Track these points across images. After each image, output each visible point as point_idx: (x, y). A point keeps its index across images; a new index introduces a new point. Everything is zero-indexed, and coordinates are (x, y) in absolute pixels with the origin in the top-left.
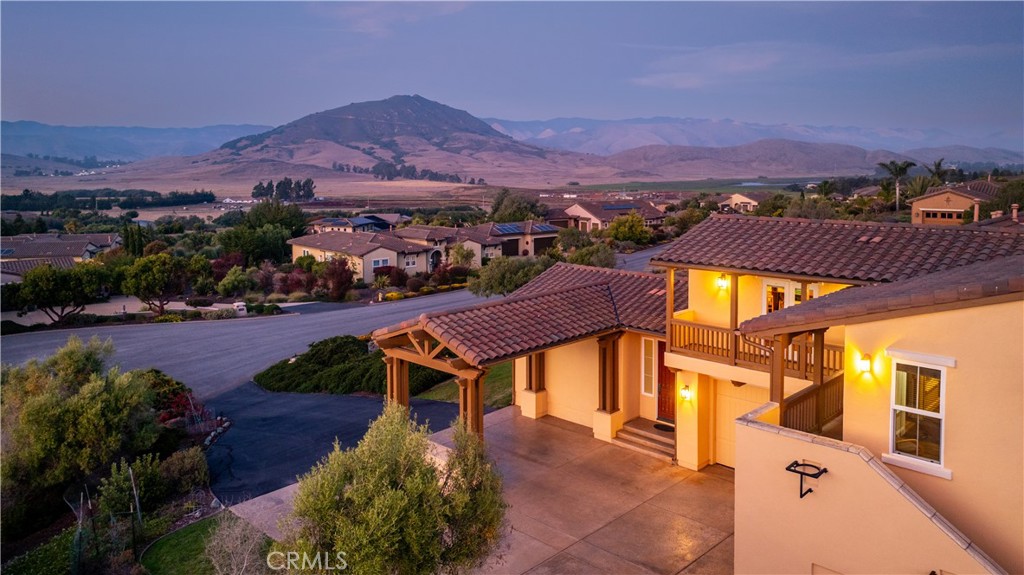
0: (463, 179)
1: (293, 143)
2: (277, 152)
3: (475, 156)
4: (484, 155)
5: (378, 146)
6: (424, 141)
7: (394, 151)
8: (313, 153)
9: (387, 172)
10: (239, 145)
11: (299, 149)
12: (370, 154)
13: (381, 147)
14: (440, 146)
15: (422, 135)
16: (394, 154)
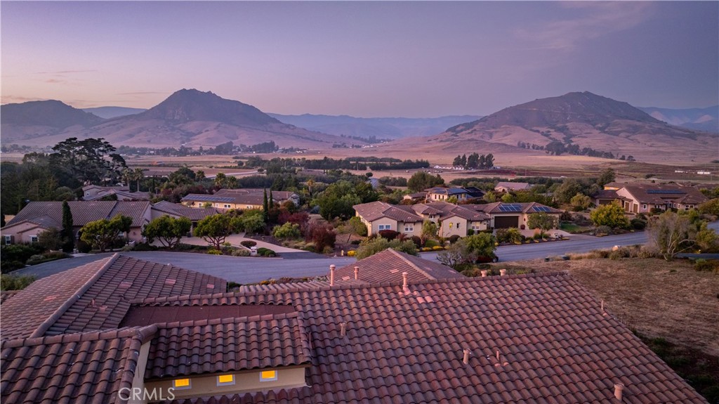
0: (615, 155)
1: (493, 128)
2: (481, 134)
3: (631, 138)
4: (638, 137)
5: (553, 130)
6: (590, 126)
7: (565, 134)
8: (506, 135)
9: (557, 149)
10: (458, 129)
11: (496, 132)
12: (547, 136)
13: (555, 131)
14: (602, 130)
15: (588, 121)
16: (565, 136)
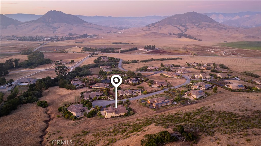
0: (197, 39)
1: (162, 25)
2: (157, 28)
3: (206, 29)
4: (208, 29)
5: (181, 26)
6: (194, 25)
7: (185, 28)
8: (166, 28)
9: (181, 35)
10: (150, 26)
11: (163, 27)
12: (179, 28)
13: (182, 27)
14: (197, 26)
15: (193, 23)
16: (185, 29)
